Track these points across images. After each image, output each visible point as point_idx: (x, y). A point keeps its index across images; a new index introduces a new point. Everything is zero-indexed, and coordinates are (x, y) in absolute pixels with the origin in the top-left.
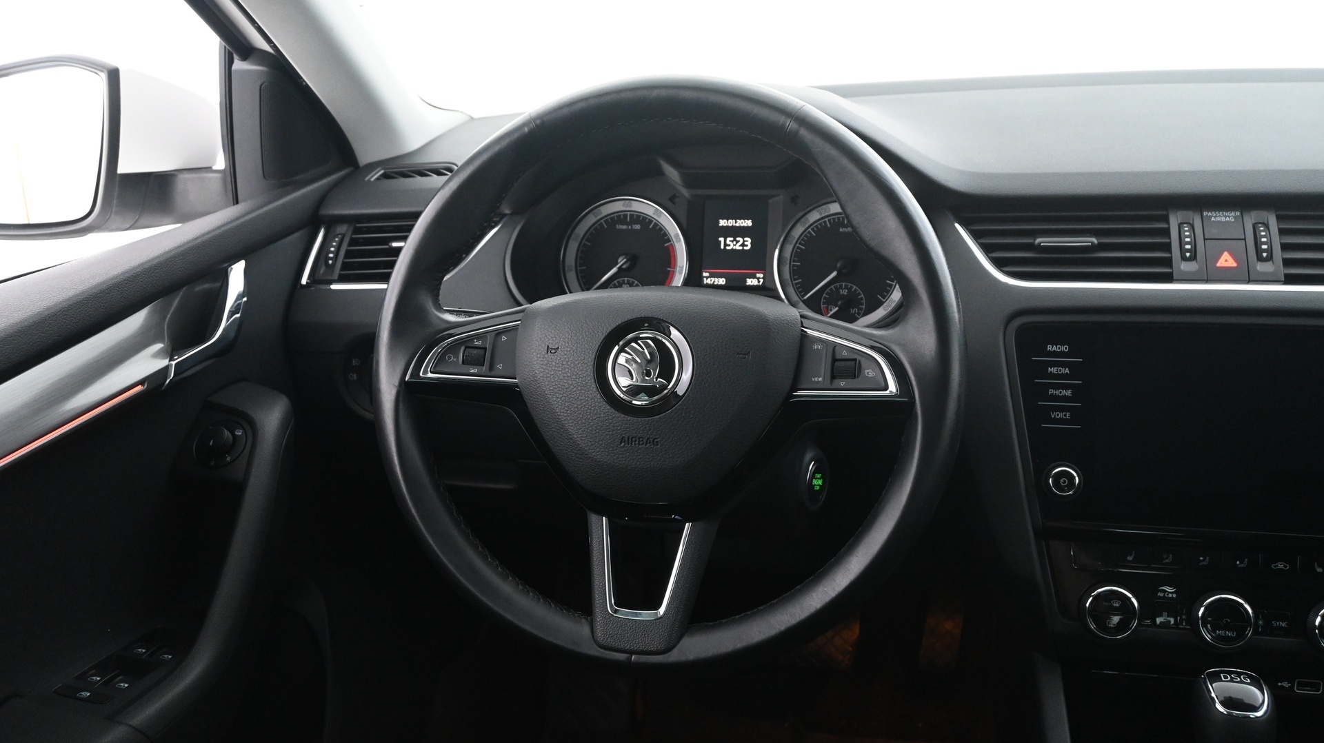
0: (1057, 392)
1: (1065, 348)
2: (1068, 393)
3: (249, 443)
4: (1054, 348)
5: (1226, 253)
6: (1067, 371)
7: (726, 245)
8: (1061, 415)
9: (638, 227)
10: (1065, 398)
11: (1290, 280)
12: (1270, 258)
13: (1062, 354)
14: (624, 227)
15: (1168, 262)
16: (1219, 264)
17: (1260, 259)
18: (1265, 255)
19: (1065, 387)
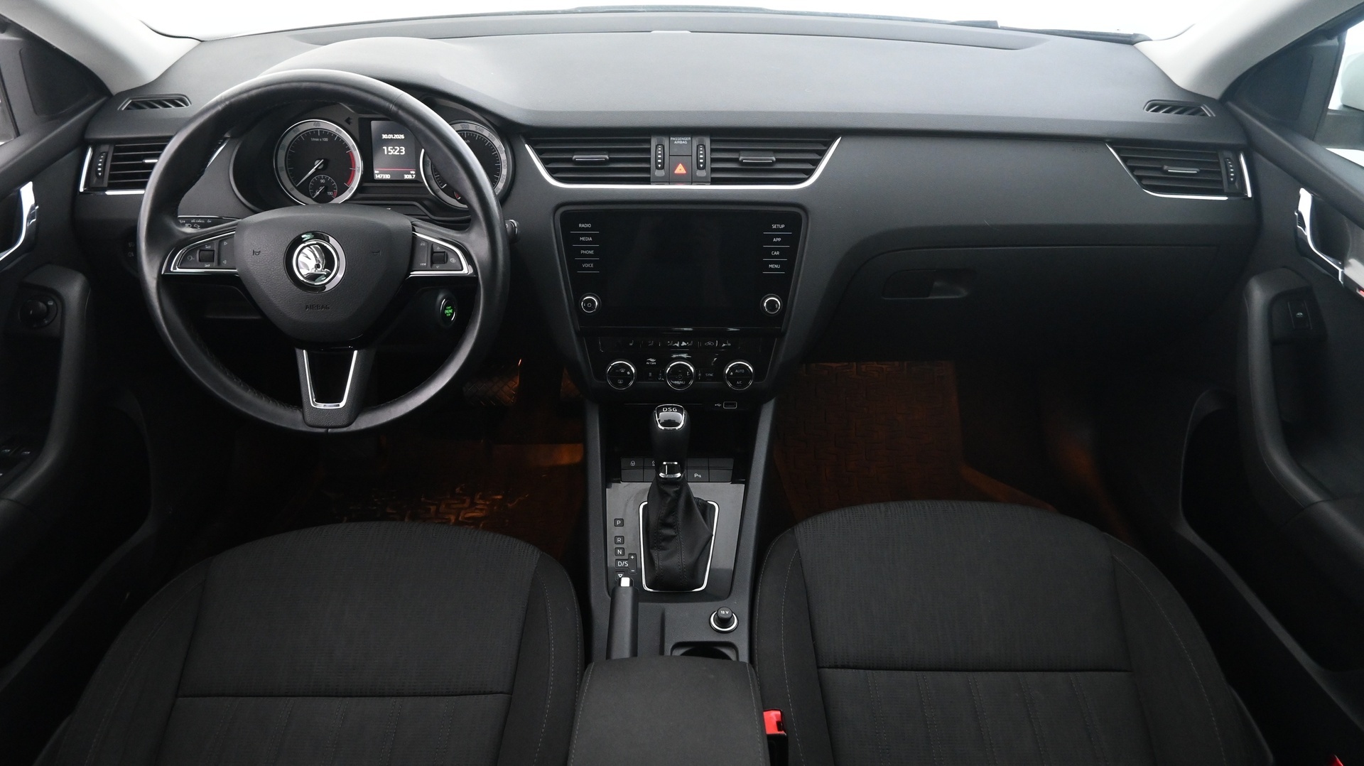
0: (586, 252)
1: (588, 225)
2: (592, 252)
3: (60, 310)
4: (583, 226)
5: (680, 165)
6: (591, 239)
7: (388, 152)
8: (588, 265)
9: (326, 140)
10: (590, 256)
11: (714, 181)
12: (704, 168)
13: (587, 229)
14: (317, 140)
15: (648, 170)
16: (676, 172)
17: (699, 168)
18: (701, 166)
19: (590, 249)
